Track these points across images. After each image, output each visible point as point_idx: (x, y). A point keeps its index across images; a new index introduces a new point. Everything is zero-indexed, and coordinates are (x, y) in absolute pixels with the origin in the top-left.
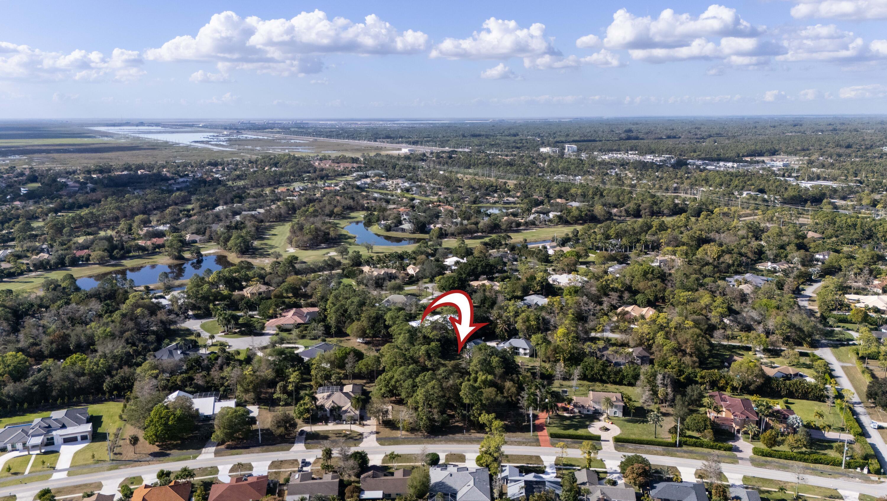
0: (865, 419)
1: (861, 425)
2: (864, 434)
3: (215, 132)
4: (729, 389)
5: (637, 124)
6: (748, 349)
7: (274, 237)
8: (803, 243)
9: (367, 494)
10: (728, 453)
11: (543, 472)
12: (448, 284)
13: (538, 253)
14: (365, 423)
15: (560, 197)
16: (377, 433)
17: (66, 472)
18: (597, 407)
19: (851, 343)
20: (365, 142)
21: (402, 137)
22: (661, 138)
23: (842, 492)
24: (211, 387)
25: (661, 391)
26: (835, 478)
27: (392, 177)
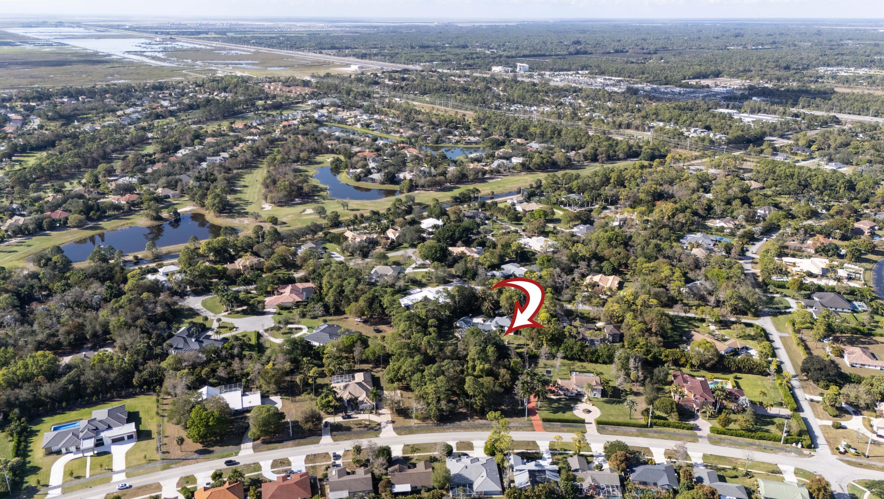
0: (799, 393)
1: (796, 400)
2: (798, 409)
3: (146, 38)
4: (688, 366)
5: (584, 32)
6: (703, 320)
7: (245, 189)
8: (747, 197)
9: (398, 488)
10: (690, 432)
11: (541, 458)
12: (430, 254)
13: (508, 212)
14: (380, 411)
15: (520, 137)
16: (393, 422)
17: (124, 474)
18: (579, 390)
19: (788, 310)
20: (310, 54)
21: (347, 48)
22: (609, 53)
23: (781, 467)
24: (233, 378)
25: (633, 374)
26: (776, 453)
27: (350, 108)
